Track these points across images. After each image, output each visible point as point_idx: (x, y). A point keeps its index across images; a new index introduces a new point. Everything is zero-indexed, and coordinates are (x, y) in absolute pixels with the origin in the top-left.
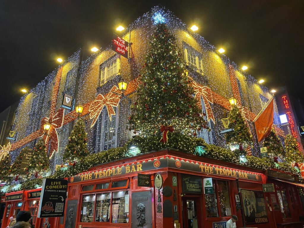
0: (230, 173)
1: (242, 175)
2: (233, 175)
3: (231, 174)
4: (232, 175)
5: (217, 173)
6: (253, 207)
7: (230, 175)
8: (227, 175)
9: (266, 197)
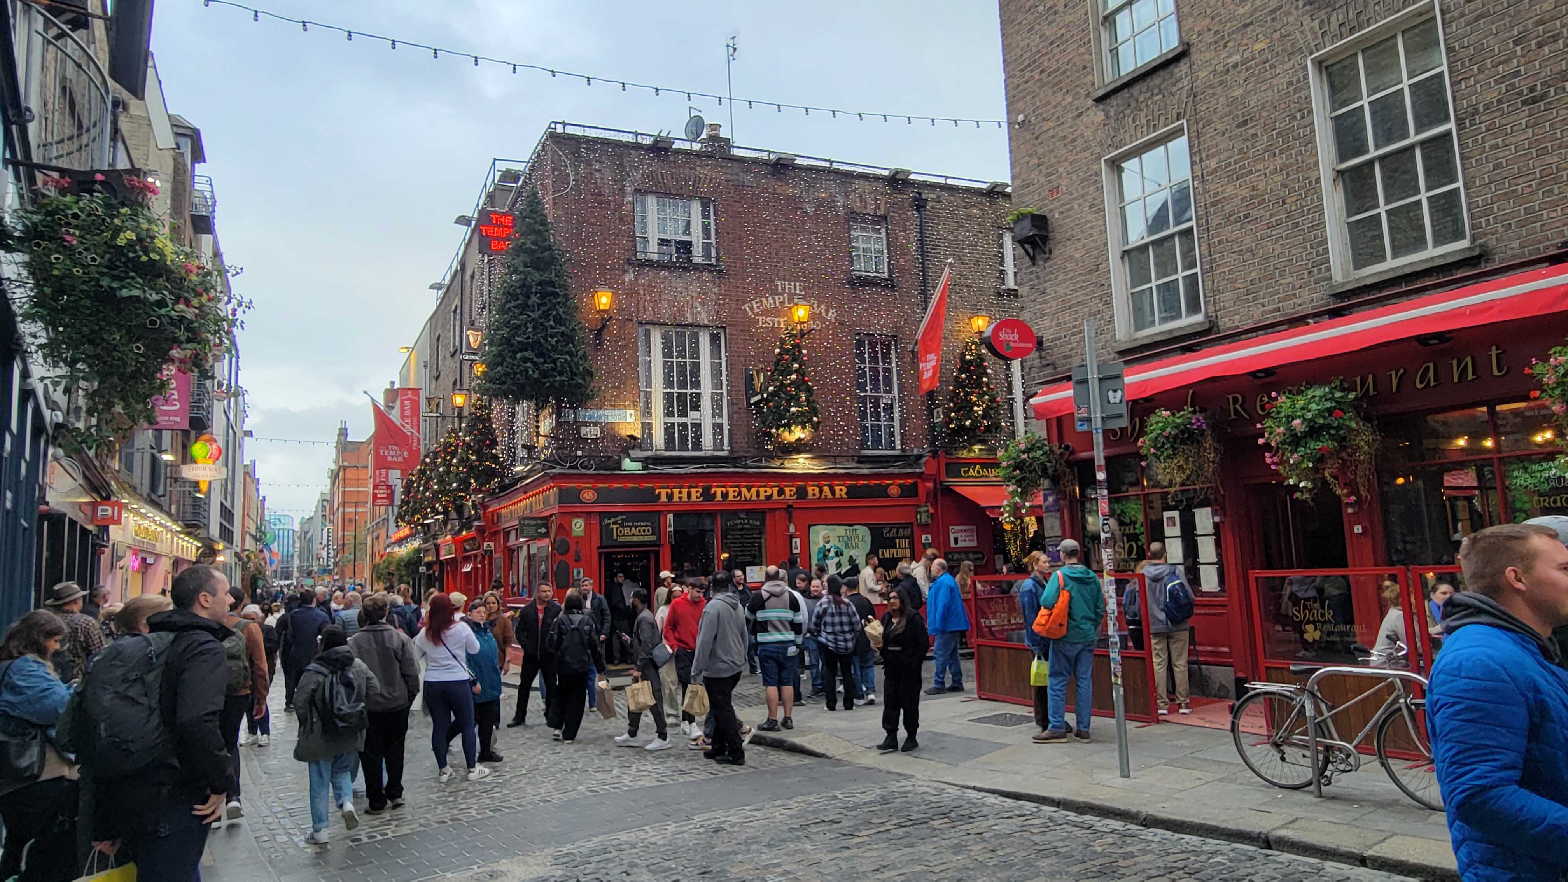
0: (769, 493)
1: (821, 492)
2: (779, 495)
3: (772, 495)
4: (775, 497)
5: (719, 498)
6: (851, 560)
7: (769, 498)
8: (754, 498)
9: (924, 537)
